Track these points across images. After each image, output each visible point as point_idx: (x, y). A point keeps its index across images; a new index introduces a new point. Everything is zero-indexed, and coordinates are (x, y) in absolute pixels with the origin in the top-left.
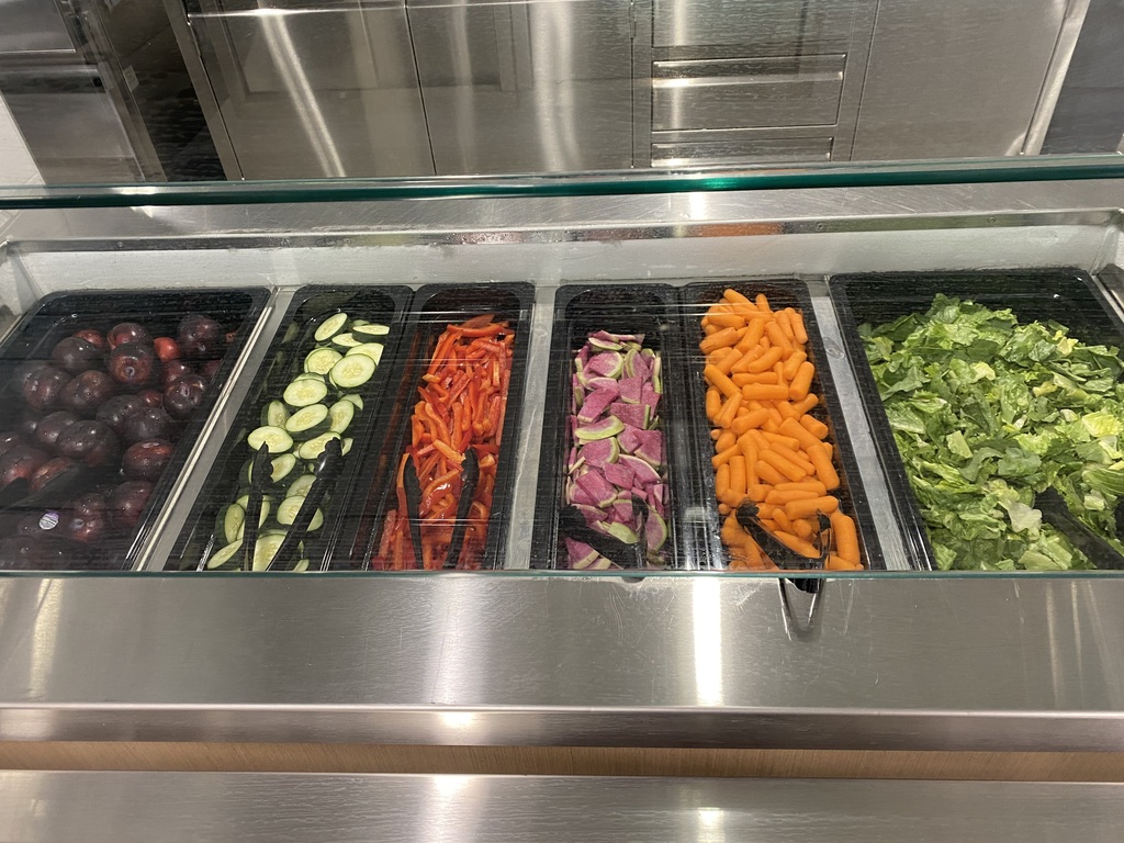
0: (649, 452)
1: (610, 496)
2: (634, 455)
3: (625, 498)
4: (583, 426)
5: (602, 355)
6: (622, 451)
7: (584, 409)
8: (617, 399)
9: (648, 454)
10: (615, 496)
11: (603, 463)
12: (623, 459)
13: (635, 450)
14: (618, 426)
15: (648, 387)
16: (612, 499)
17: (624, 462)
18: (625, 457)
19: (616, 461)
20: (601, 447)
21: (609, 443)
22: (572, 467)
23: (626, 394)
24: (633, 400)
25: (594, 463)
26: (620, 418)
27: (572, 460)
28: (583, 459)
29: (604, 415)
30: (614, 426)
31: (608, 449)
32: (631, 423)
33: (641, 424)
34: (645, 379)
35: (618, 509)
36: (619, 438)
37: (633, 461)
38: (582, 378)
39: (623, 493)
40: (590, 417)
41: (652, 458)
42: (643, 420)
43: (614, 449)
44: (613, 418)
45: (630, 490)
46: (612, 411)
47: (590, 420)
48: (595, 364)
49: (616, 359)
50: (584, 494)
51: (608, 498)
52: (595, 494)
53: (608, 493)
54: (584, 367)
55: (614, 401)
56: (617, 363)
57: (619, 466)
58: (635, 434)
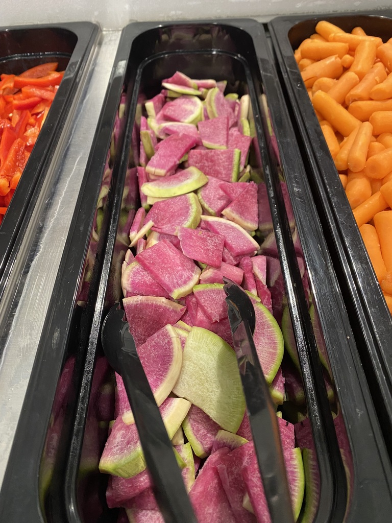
0: (242, 211)
1: (189, 279)
2: (221, 216)
3: (212, 281)
4: (153, 180)
5: (178, 102)
6: (205, 212)
7: (155, 159)
8: (196, 145)
9: (241, 214)
10: (196, 277)
11: (178, 228)
12: (207, 223)
13: (222, 209)
14: (199, 180)
15: (234, 131)
16: (192, 284)
17: (208, 227)
18: (211, 219)
19: (199, 225)
20: (176, 207)
21: (187, 200)
22: (135, 236)
23: (209, 138)
24: (218, 146)
25: (166, 228)
26: (201, 169)
27: (136, 226)
28: (150, 224)
29: (181, 166)
30: (193, 178)
31: (186, 209)
32: (216, 174)
33: (229, 176)
34: (231, 123)
35: (202, 301)
36: (200, 194)
37: (220, 224)
38: (154, 124)
39: (209, 273)
40: (162, 167)
41: (246, 219)
42: (231, 169)
43: (194, 210)
44: (192, 169)
45: (218, 267)
46: (191, 161)
47: (162, 172)
48: (169, 110)
49: (195, 104)
50: (148, 279)
51: (185, 283)
52: (166, 278)
53: (186, 275)
54: (157, 113)
55: (194, 148)
56: (196, 109)
57: (201, 233)
58: (221, 187)
